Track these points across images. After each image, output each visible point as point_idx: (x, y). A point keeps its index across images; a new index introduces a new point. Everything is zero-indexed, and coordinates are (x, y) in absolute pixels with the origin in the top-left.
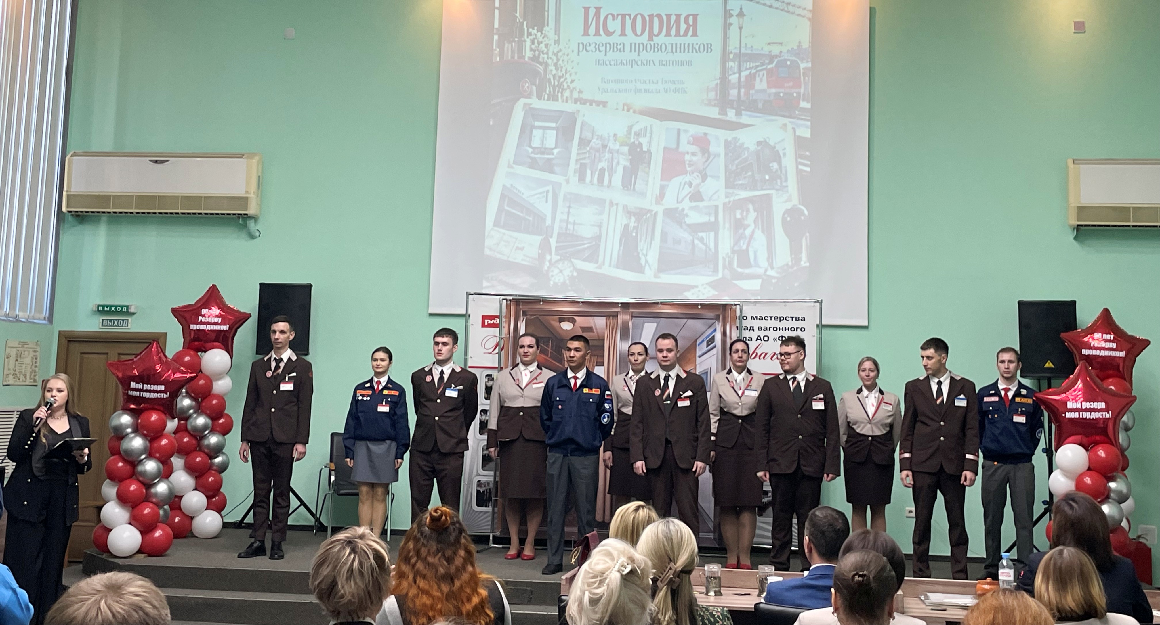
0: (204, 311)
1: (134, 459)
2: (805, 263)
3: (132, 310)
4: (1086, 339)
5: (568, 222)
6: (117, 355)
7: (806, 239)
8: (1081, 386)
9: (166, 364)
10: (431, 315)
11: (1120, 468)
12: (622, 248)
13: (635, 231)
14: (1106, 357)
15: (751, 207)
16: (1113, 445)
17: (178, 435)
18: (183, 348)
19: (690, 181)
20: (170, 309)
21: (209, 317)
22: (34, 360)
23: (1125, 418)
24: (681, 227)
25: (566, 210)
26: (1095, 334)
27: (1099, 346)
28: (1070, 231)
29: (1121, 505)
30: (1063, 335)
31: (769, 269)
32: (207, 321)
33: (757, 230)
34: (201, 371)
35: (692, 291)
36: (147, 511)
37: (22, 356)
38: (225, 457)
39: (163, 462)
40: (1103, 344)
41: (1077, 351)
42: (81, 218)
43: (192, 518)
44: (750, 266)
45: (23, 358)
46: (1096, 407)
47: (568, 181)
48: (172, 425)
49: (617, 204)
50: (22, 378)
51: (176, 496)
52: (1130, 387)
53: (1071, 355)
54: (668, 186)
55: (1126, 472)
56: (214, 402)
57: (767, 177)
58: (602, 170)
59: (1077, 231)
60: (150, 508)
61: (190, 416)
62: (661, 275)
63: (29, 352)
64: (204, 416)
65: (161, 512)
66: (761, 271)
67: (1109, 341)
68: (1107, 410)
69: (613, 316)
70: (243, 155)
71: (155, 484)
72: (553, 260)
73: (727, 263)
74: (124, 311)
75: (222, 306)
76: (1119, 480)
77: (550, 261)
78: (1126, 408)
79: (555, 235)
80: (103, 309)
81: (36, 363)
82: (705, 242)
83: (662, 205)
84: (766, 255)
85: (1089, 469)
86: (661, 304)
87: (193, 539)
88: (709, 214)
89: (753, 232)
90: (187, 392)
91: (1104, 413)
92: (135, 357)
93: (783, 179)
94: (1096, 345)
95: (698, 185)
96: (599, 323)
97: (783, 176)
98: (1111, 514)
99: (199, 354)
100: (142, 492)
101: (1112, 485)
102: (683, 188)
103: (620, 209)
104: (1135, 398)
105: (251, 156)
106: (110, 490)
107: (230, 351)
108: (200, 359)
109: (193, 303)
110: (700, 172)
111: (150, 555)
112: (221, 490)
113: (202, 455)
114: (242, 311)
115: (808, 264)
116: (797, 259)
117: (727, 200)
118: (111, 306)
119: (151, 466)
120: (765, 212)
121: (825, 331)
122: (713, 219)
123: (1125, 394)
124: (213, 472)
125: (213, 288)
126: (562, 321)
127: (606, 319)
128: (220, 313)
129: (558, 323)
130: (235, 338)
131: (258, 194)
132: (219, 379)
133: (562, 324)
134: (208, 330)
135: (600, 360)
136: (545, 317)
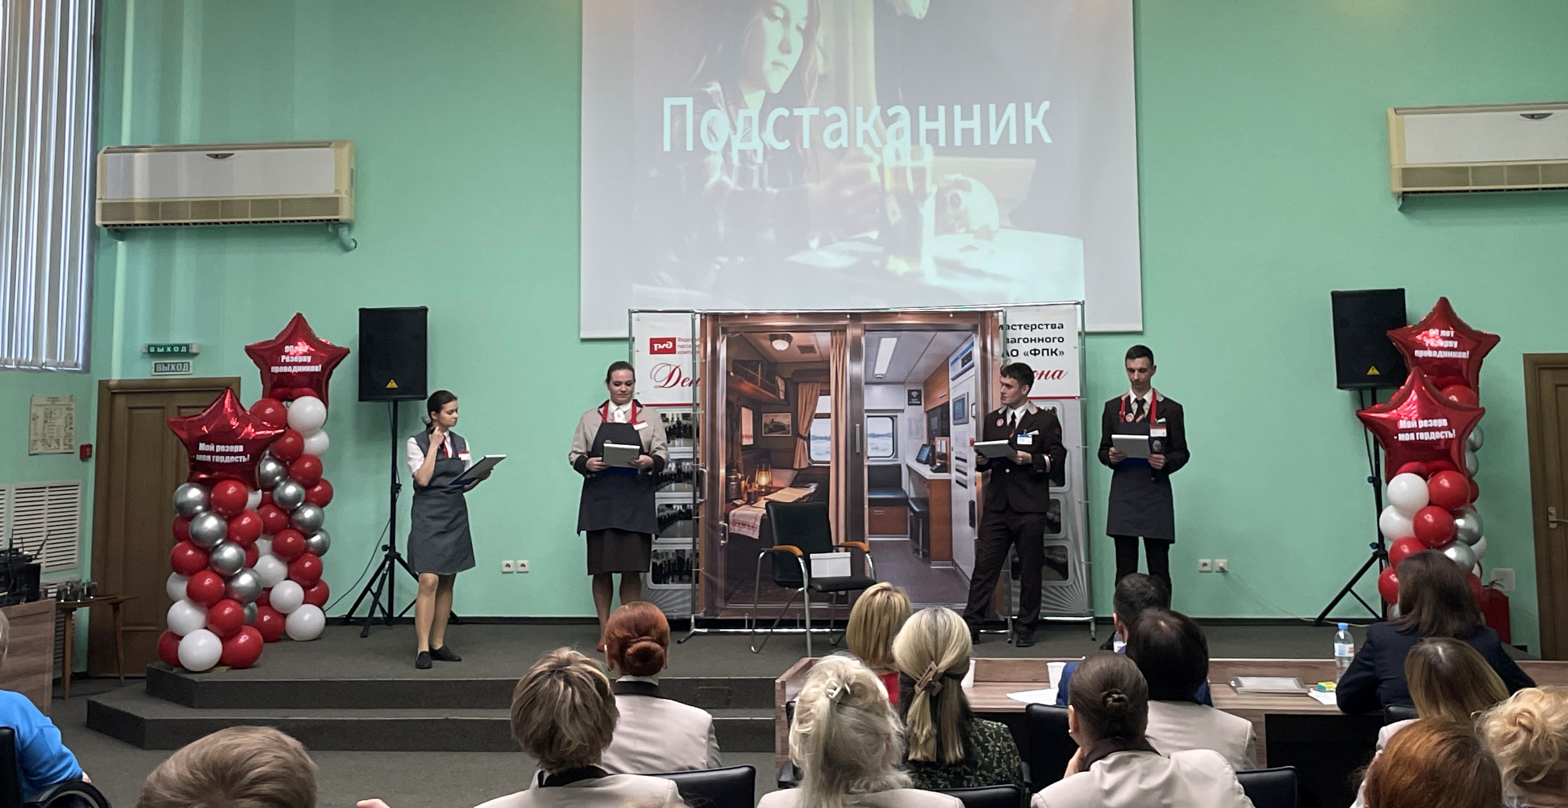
0: (287, 349)
1: (207, 545)
3: (194, 350)
4: (1419, 337)
6: (176, 408)
8: (1415, 398)
9: (244, 420)
10: (584, 340)
11: (1468, 500)
14: (1445, 358)
16: (1458, 471)
17: (263, 509)
18: (263, 396)
20: (243, 348)
21: (294, 355)
22: (69, 421)
23: (1472, 436)
26: (1431, 330)
27: (1436, 345)
28: (1394, 200)
29: (1473, 547)
30: (1390, 333)
32: (292, 361)
34: (287, 425)
36: (227, 611)
37: (53, 416)
38: (324, 535)
39: (245, 548)
40: (1441, 343)
41: (1409, 353)
42: (120, 232)
43: (285, 616)
45: (55, 418)
46: (1435, 425)
48: (254, 498)
50: (54, 445)
51: (265, 589)
52: (1475, 395)
53: (1400, 358)
55: (1474, 504)
56: (307, 465)
59: (1403, 200)
60: (231, 606)
61: (277, 485)
63: (61, 410)
64: (294, 484)
65: (246, 611)
67: (1449, 338)
68: (1449, 428)
69: (840, 331)
70: (330, 143)
71: (237, 576)
74: (185, 352)
75: (311, 339)
76: (1467, 515)
78: (1473, 424)
80: (156, 349)
81: (71, 423)
85: (1430, 504)
86: (902, 313)
87: (289, 643)
90: (270, 454)
91: (1446, 432)
92: (204, 411)
94: (1432, 344)
96: (823, 339)
98: (1460, 558)
99: (284, 403)
100: (221, 587)
101: (1460, 522)
104: (1483, 411)
105: (340, 144)
106: (177, 586)
107: (324, 398)
108: (285, 412)
109: (273, 338)
111: (234, 667)
112: (322, 578)
113: (294, 534)
114: (338, 345)
118: (165, 347)
119: (230, 553)
121: (1089, 340)
123: (1472, 406)
124: (310, 555)
125: (299, 318)
126: (775, 340)
127: (831, 335)
128: (309, 350)
129: (770, 342)
130: (331, 381)
131: (351, 193)
132: (312, 435)
133: (774, 343)
134: (295, 373)
135: (825, 388)
136: (753, 334)
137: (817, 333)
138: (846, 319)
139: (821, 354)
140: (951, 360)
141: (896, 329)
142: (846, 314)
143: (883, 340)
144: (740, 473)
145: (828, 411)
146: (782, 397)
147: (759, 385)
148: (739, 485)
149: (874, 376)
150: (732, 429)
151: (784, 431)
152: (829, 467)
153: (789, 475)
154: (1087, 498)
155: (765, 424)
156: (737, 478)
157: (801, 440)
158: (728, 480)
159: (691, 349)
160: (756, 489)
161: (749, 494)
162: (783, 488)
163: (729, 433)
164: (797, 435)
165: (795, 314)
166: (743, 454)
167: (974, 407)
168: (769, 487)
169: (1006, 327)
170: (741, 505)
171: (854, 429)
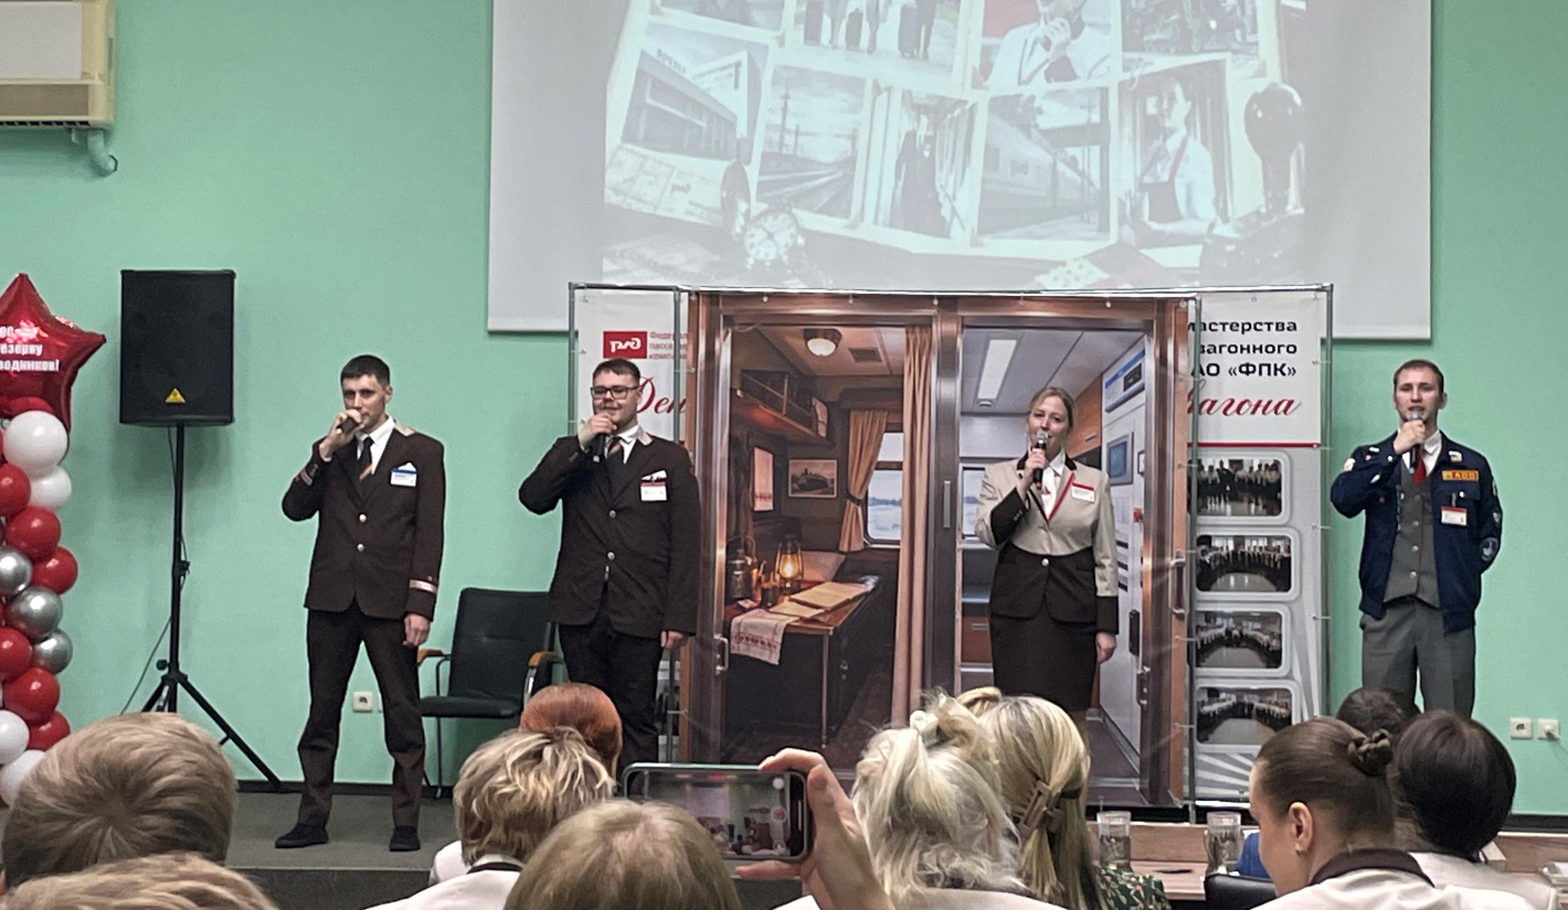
2: (1296, 207)
5: (783, 129)
7: (1298, 156)
10: (493, 333)
12: (901, 183)
13: (928, 146)
15: (1178, 90)
19: (1046, 37)
21: (15, 343)
24: (1029, 135)
25: (781, 103)
31: (1219, 221)
32: (11, 352)
33: (1191, 140)
35: (1054, 273)
38: (62, 641)
44: (1178, 217)
47: (781, 42)
49: (889, 89)
54: (998, 47)
56: (36, 523)
57: (1213, 24)
58: (856, 17)
62: (986, 240)
64: (15, 554)
66: (1199, 227)
69: (921, 326)
72: (754, 213)
73: (1128, 210)
75: (41, 317)
77: (747, 214)
79: (756, 158)
82: (1080, 167)
83: (987, 88)
84: (1212, 193)
88: (1089, 107)
89: (1184, 143)
93: (1249, 30)
95: (1064, 45)
96: (892, 340)
97: (1246, 22)
102: (1031, 53)
103: (897, 98)
107: (64, 416)
110: (1067, 16)
112: (58, 709)
113: (14, 636)
114: (87, 330)
115: (1301, 211)
116: (1277, 200)
117: (1127, 76)
120: (1208, 101)
121: (1340, 355)
122: (1096, 118)
124: (40, 671)
125: (22, 281)
126: (810, 338)
127: (907, 333)
128: (38, 335)
129: (803, 342)
130: (74, 389)
131: (109, 78)
132: (42, 476)
133: (811, 343)
134: (15, 372)
135: (894, 419)
136: (775, 328)
137: (882, 329)
138: (932, 306)
139: (888, 364)
140: (1106, 379)
141: (1016, 324)
142: (932, 297)
143: (993, 343)
144: (750, 556)
145: (899, 458)
146: (823, 433)
147: (784, 412)
148: (748, 577)
149: (977, 401)
150: (738, 483)
151: (825, 490)
152: (898, 550)
153: (830, 561)
154: (1326, 612)
155: (793, 477)
156: (744, 566)
157: (853, 505)
158: (730, 568)
159: (672, 352)
160: (777, 584)
161: (764, 591)
162: (819, 583)
163: (733, 489)
164: (846, 494)
165: (846, 297)
166: (754, 526)
167: (1142, 457)
168: (798, 581)
169: (1201, 326)
170: (751, 609)
171: (941, 489)
